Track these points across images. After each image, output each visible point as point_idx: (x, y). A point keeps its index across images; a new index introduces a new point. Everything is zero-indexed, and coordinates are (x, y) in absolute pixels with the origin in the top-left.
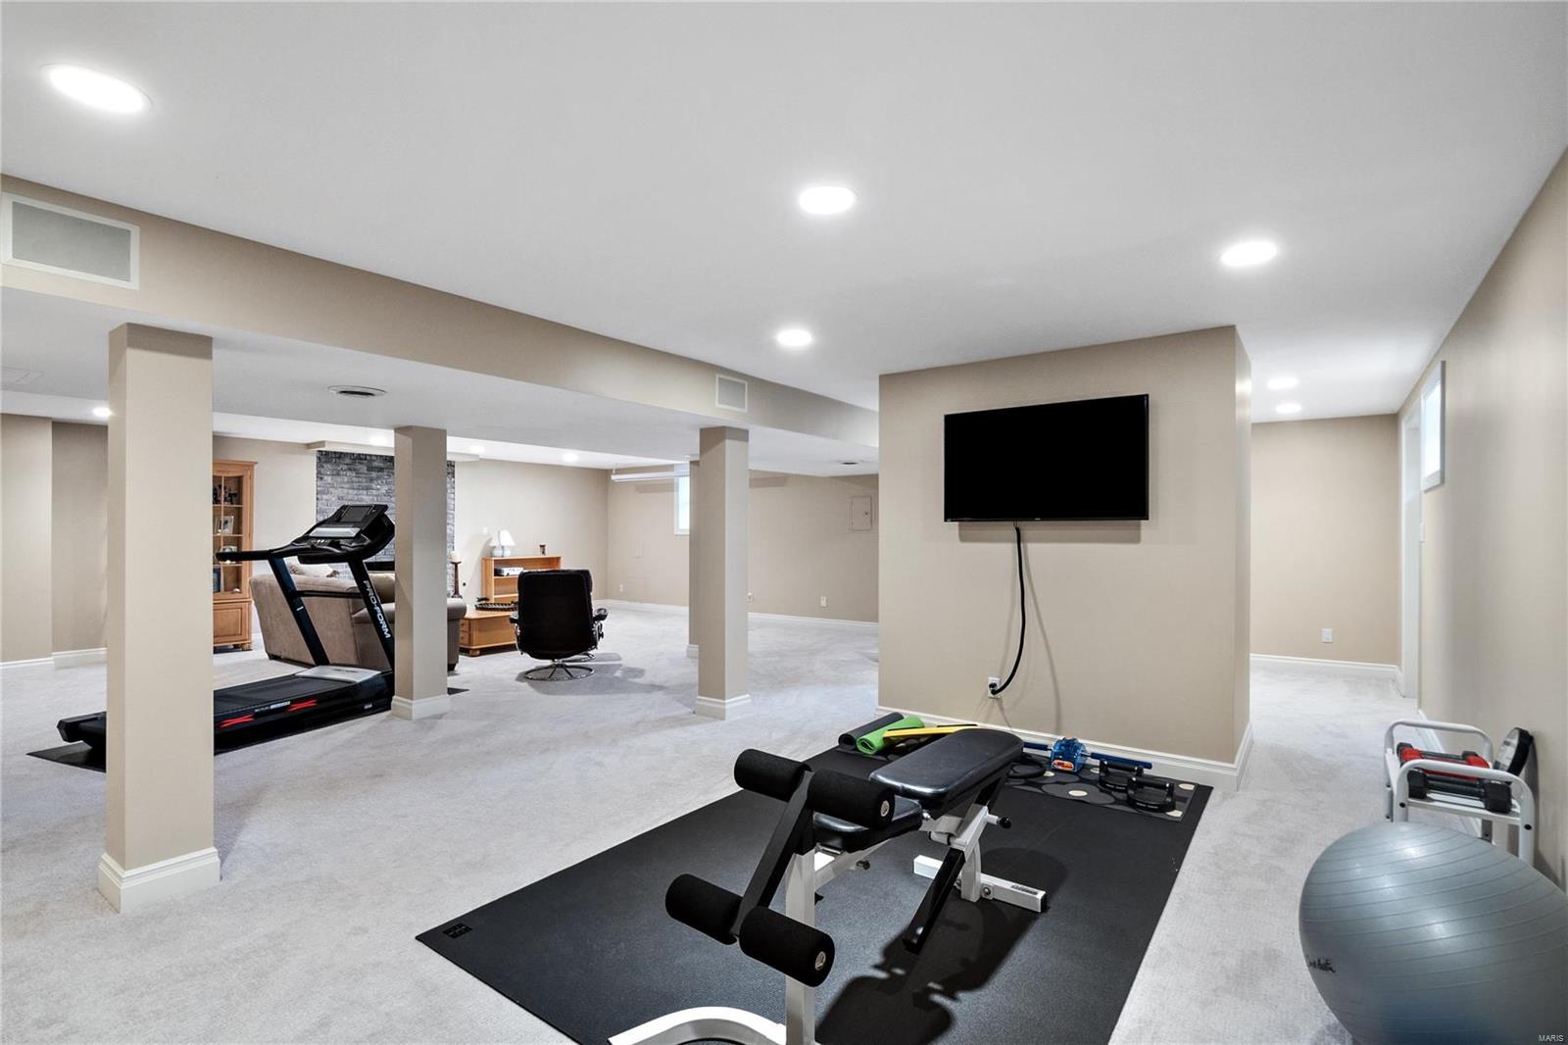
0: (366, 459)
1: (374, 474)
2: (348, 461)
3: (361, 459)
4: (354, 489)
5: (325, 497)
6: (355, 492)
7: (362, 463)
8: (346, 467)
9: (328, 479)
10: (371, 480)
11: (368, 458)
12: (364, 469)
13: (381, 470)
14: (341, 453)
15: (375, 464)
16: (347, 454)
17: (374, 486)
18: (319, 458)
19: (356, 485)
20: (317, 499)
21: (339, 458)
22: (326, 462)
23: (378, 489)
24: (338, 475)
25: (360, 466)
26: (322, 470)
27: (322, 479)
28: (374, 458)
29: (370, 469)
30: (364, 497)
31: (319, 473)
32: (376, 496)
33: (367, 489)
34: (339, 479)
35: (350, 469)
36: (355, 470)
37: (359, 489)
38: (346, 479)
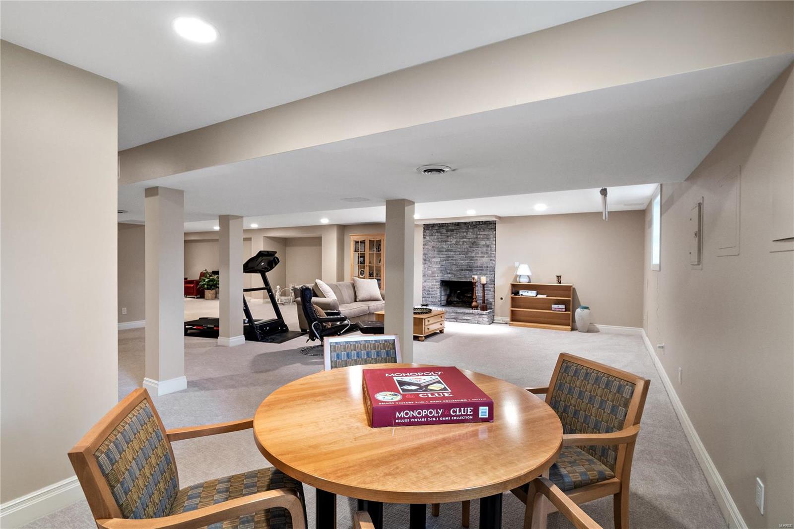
0: (445, 226)
1: (449, 233)
2: (437, 228)
3: (443, 226)
4: (439, 242)
5: (426, 247)
6: (440, 244)
7: (443, 228)
8: (436, 231)
9: (428, 238)
10: (448, 237)
11: (446, 225)
12: (444, 231)
13: (452, 231)
14: (434, 224)
15: (450, 228)
16: (436, 224)
17: (449, 240)
18: (424, 228)
19: (440, 240)
20: (423, 248)
21: (433, 227)
22: (427, 230)
23: (451, 241)
24: (432, 235)
25: (443, 230)
26: (425, 234)
27: (425, 238)
28: (449, 225)
29: (447, 231)
30: (444, 246)
31: (424, 235)
32: (450, 245)
33: (446, 241)
34: (432, 238)
35: (438, 232)
36: (440, 232)
37: (441, 242)
38: (436, 237)
